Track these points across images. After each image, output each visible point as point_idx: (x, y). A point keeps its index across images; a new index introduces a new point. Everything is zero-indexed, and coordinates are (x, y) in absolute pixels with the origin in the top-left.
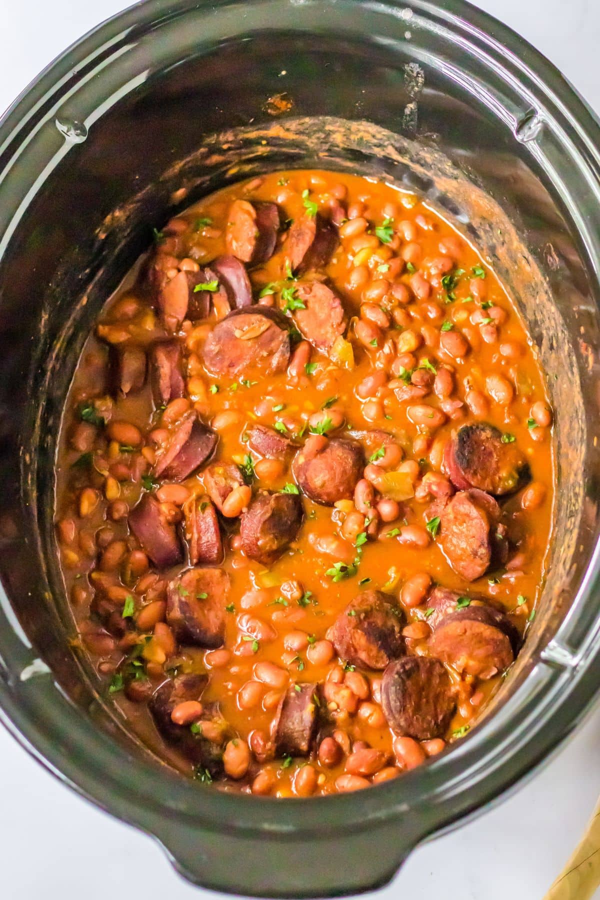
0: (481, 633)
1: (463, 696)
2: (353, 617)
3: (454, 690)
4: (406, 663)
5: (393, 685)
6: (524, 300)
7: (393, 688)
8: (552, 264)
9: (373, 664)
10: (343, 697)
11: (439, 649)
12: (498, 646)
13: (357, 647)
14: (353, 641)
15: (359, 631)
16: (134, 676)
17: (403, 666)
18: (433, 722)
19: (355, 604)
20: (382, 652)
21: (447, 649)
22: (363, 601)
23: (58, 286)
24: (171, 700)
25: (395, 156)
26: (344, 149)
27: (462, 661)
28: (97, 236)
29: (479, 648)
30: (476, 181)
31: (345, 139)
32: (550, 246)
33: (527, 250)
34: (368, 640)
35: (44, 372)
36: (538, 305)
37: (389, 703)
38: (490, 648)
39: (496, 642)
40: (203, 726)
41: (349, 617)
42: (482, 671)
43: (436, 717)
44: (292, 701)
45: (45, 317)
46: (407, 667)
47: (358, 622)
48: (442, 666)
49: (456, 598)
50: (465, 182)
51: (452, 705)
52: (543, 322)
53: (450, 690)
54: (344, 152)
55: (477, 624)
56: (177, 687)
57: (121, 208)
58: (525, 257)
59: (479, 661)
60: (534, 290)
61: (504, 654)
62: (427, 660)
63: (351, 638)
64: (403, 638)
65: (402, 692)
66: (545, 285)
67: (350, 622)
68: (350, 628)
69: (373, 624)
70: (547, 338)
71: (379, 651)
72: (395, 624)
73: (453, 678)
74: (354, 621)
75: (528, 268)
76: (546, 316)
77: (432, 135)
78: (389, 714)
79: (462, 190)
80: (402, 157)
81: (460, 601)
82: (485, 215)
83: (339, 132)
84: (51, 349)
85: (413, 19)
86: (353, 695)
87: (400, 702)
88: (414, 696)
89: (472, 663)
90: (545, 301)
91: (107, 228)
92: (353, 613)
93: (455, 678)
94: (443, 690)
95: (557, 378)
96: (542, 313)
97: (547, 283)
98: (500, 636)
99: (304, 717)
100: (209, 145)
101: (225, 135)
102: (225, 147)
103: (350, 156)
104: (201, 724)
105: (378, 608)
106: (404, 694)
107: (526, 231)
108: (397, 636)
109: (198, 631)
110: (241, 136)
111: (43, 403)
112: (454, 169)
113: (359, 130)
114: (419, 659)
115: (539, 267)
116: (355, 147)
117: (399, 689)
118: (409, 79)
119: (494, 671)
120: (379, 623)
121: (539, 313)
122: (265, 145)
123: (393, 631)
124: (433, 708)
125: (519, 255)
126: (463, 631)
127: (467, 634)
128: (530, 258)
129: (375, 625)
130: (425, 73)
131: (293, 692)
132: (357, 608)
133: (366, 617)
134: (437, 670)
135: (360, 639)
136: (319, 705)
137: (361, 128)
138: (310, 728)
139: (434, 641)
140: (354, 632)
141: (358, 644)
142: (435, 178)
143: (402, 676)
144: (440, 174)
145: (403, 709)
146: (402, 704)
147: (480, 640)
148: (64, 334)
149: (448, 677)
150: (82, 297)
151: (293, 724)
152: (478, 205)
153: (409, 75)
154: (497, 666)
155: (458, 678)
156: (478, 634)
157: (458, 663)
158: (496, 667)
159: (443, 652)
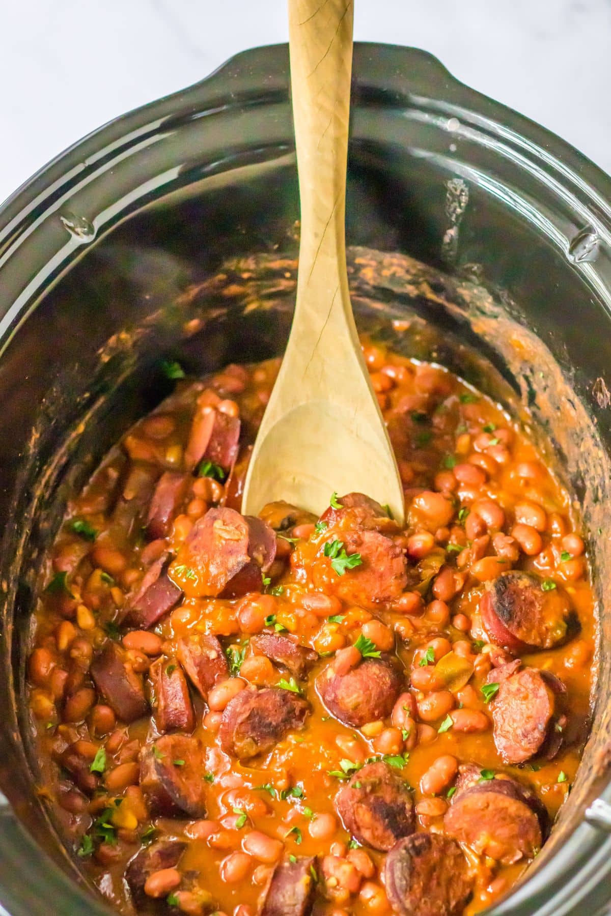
0: (507, 808)
1: (481, 881)
2: (358, 790)
3: (470, 874)
4: (417, 838)
5: (400, 861)
6: (565, 451)
7: (399, 865)
8: (603, 401)
9: (377, 844)
10: (344, 872)
11: (457, 826)
12: (524, 825)
13: (361, 824)
14: (356, 816)
15: (363, 806)
16: (103, 839)
17: (412, 841)
18: (444, 907)
19: (361, 776)
20: (389, 832)
21: (465, 826)
22: (370, 772)
23: (52, 403)
24: (144, 871)
25: (431, 296)
26: (374, 287)
27: (482, 839)
28: (99, 357)
29: (502, 827)
30: (519, 317)
31: (376, 275)
32: (600, 381)
33: (573, 391)
34: (374, 817)
35: (29, 499)
36: (582, 454)
37: (393, 884)
38: (515, 828)
39: (522, 821)
40: (181, 897)
41: (353, 789)
42: (504, 855)
43: (447, 902)
44: (285, 871)
45: (35, 436)
46: (417, 843)
47: (364, 796)
48: (458, 846)
49: (479, 771)
50: (507, 320)
51: (468, 891)
52: (587, 471)
53: (466, 873)
54: (373, 291)
55: (501, 797)
56: (151, 856)
57: (128, 330)
58: (569, 400)
59: (503, 844)
60: (578, 436)
61: (531, 836)
62: (441, 838)
63: (354, 813)
64: (414, 817)
65: (409, 869)
66: (593, 428)
67: (353, 795)
68: (353, 802)
69: (381, 800)
70: (592, 489)
71: (385, 829)
72: (406, 801)
73: (471, 861)
74: (359, 794)
75: (573, 413)
76: (592, 464)
77: (473, 267)
78: (393, 896)
79: (501, 330)
80: (438, 297)
81: (484, 774)
82: (526, 357)
83: (370, 266)
84: (40, 473)
85: (460, 131)
86: (355, 870)
87: (406, 881)
88: (422, 877)
89: (493, 844)
90: (591, 447)
91: (112, 349)
92: (358, 785)
93: (472, 860)
94: (457, 873)
95: (601, 532)
96: (586, 462)
97: (595, 426)
98: (528, 813)
99: (297, 890)
100: (227, 272)
101: (246, 261)
102: (246, 276)
103: (379, 296)
104: (179, 894)
105: (387, 781)
106: (412, 872)
107: (573, 369)
108: (408, 814)
109: (177, 795)
110: (263, 265)
111: (27, 530)
112: (495, 306)
113: (391, 265)
114: (432, 837)
115: (586, 408)
116: (386, 285)
117: (406, 866)
118: (451, 199)
119: (519, 856)
120: (388, 799)
121: (582, 462)
122: (288, 279)
123: (404, 808)
124: (444, 892)
125: (563, 399)
126: (486, 805)
127: (491, 808)
128: (576, 400)
129: (383, 801)
130: (469, 190)
131: (287, 862)
132: (363, 780)
133: (373, 791)
134: (452, 849)
135: (365, 816)
136: (315, 877)
137: (395, 261)
138: (303, 903)
139: (451, 816)
140: (358, 807)
141: (361, 820)
142: (472, 319)
143: (411, 852)
144: (478, 313)
145: (410, 888)
146: (408, 882)
147: (504, 816)
148: (56, 461)
149: (464, 859)
150: (79, 424)
151: (284, 896)
152: (521, 346)
153: (452, 194)
154: (522, 849)
155: (476, 861)
156: (502, 809)
157: (478, 843)
158: (521, 851)
159: (461, 829)
